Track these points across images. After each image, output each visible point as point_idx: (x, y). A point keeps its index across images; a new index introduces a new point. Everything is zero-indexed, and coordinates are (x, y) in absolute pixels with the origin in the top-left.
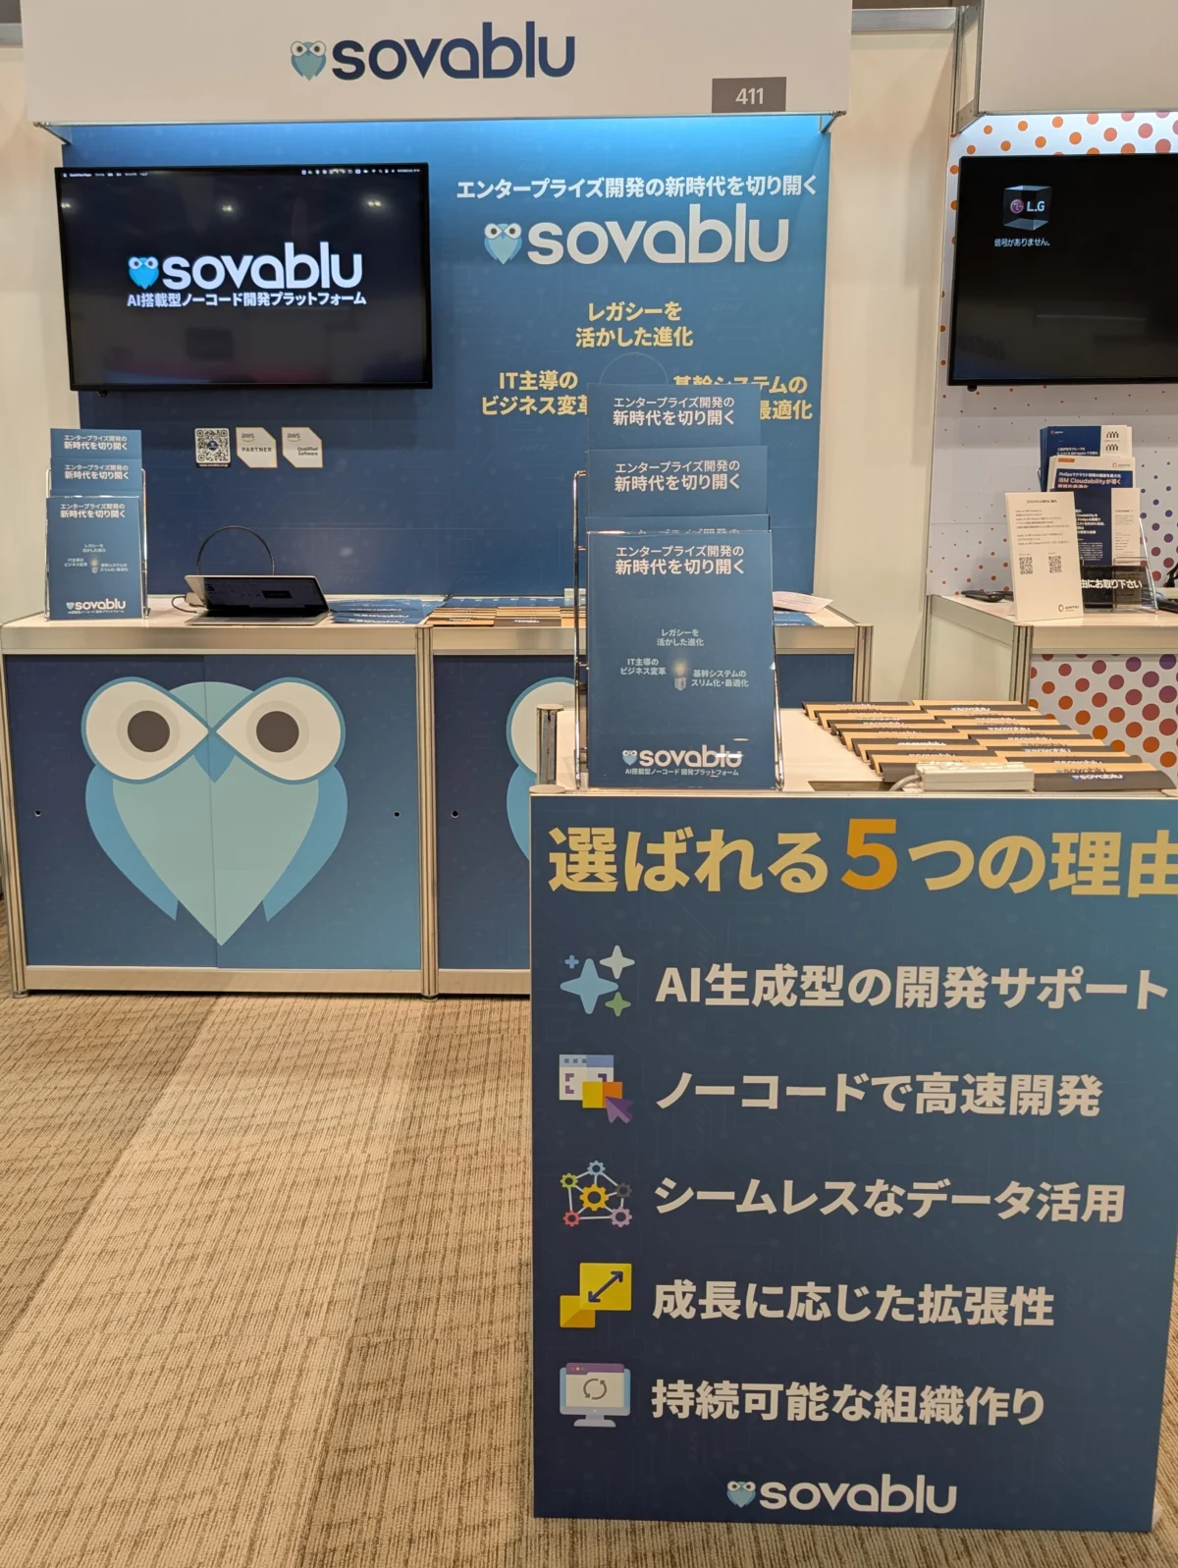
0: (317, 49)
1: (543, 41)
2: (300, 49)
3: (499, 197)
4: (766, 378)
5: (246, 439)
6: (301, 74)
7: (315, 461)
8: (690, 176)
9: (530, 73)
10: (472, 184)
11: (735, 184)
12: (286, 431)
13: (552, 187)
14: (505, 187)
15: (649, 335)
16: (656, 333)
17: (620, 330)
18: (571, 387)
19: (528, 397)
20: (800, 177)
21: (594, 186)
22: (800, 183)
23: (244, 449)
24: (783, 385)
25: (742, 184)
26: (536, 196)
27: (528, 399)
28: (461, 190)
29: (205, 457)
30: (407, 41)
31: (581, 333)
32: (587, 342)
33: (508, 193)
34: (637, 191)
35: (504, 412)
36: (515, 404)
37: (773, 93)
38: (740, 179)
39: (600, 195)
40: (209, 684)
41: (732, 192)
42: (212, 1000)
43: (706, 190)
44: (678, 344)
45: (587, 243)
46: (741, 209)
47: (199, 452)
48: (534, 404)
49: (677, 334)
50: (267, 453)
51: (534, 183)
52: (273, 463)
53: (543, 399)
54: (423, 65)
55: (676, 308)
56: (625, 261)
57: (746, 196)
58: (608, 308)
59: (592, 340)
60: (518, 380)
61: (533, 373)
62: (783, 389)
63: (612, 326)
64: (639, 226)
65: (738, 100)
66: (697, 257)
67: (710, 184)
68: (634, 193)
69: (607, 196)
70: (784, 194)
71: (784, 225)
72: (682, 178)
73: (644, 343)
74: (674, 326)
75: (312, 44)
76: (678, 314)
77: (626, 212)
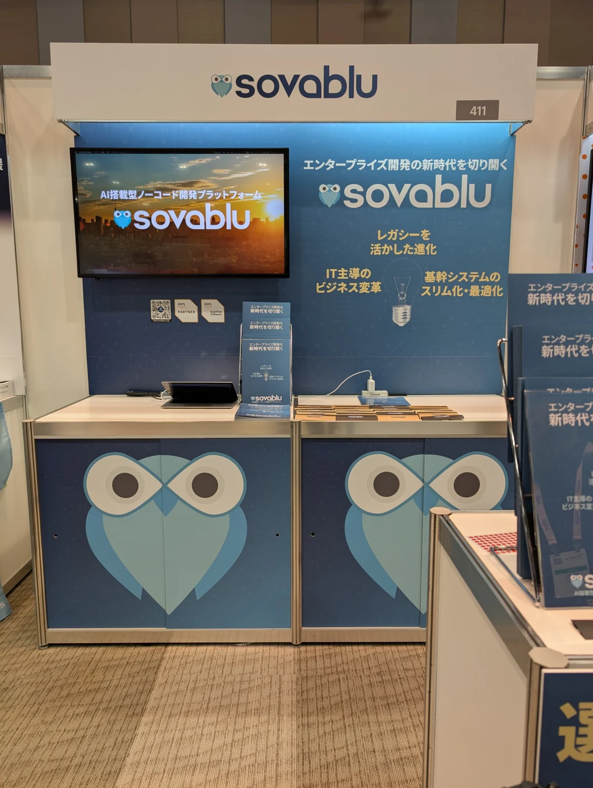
0: (227, 79)
1: (359, 77)
2: (216, 79)
3: (328, 169)
4: (477, 273)
5: (180, 306)
6: (218, 94)
7: (220, 318)
8: (436, 159)
9: (351, 96)
10: (312, 162)
11: (461, 164)
12: (203, 301)
13: (358, 164)
14: (331, 163)
15: (412, 248)
16: (416, 247)
17: (396, 245)
18: (367, 277)
19: (342, 283)
20: (498, 160)
21: (382, 164)
22: (498, 163)
23: (179, 312)
24: (486, 277)
25: (466, 164)
26: (349, 169)
27: (342, 284)
28: (306, 165)
29: (156, 316)
30: (280, 76)
31: (373, 247)
32: (377, 252)
33: (333, 167)
34: (406, 167)
35: (328, 292)
36: (335, 287)
37: (491, 110)
38: (464, 161)
39: (385, 169)
40: (163, 457)
41: (460, 169)
42: (163, 648)
43: (445, 167)
44: (428, 254)
45: (378, 196)
46: (465, 178)
47: (153, 313)
48: (346, 287)
49: (428, 248)
50: (193, 314)
51: (347, 161)
52: (196, 320)
53: (351, 284)
54: (289, 90)
55: (427, 233)
56: (399, 206)
57: (468, 171)
58: (389, 233)
59: (380, 251)
60: (337, 274)
61: (345, 269)
62: (487, 279)
63: (391, 243)
64: (407, 187)
65: (471, 113)
66: (439, 205)
67: (447, 163)
68: (405, 168)
69: (389, 170)
70: (489, 169)
71: (489, 187)
72: (432, 160)
73: (409, 252)
74: (426, 243)
75: (224, 76)
76: (428, 236)
77: (399, 178)
